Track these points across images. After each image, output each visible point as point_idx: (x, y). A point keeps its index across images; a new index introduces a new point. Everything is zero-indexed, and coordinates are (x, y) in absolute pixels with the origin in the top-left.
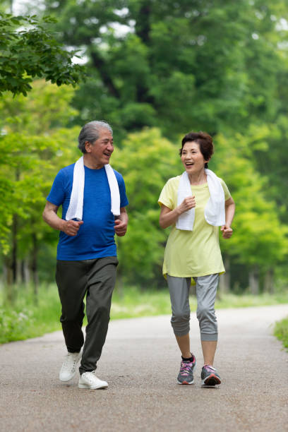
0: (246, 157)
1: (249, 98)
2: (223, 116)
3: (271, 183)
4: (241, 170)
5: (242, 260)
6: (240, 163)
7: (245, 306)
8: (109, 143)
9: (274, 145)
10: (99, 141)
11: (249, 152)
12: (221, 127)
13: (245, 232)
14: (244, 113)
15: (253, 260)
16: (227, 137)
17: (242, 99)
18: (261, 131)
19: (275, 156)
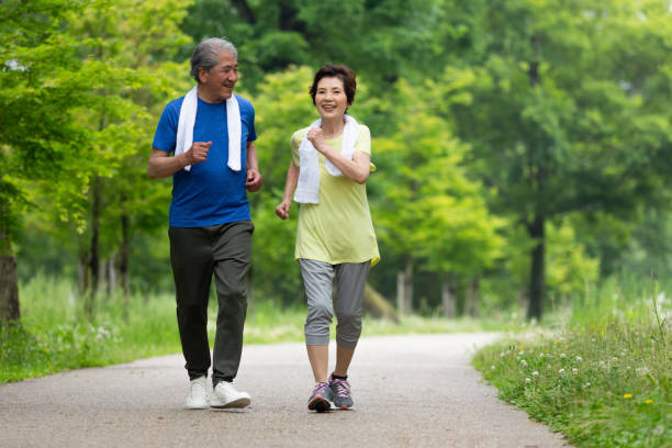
0: (439, 114)
1: (445, 27)
2: (406, 52)
3: (476, 153)
4: (433, 133)
5: (432, 267)
6: (432, 122)
7: (433, 331)
8: (232, 71)
9: (482, 97)
10: (217, 68)
11: (444, 108)
12: (404, 68)
13: (435, 224)
14: (438, 49)
15: (447, 266)
16: (412, 84)
17: (435, 29)
18: (462, 76)
19: (483, 114)
